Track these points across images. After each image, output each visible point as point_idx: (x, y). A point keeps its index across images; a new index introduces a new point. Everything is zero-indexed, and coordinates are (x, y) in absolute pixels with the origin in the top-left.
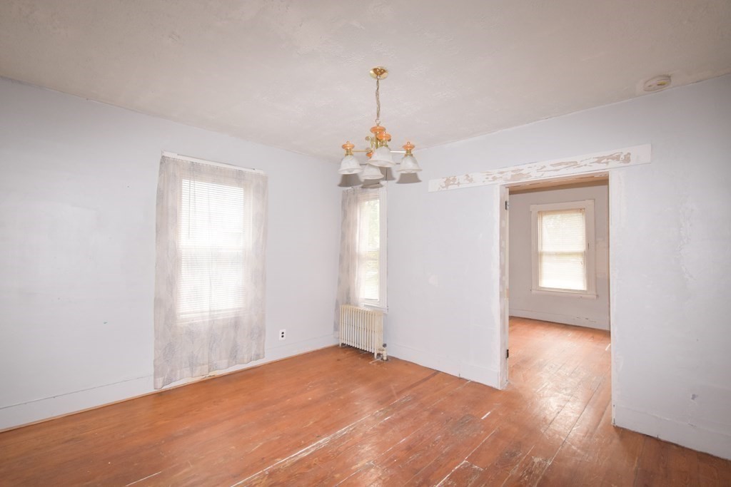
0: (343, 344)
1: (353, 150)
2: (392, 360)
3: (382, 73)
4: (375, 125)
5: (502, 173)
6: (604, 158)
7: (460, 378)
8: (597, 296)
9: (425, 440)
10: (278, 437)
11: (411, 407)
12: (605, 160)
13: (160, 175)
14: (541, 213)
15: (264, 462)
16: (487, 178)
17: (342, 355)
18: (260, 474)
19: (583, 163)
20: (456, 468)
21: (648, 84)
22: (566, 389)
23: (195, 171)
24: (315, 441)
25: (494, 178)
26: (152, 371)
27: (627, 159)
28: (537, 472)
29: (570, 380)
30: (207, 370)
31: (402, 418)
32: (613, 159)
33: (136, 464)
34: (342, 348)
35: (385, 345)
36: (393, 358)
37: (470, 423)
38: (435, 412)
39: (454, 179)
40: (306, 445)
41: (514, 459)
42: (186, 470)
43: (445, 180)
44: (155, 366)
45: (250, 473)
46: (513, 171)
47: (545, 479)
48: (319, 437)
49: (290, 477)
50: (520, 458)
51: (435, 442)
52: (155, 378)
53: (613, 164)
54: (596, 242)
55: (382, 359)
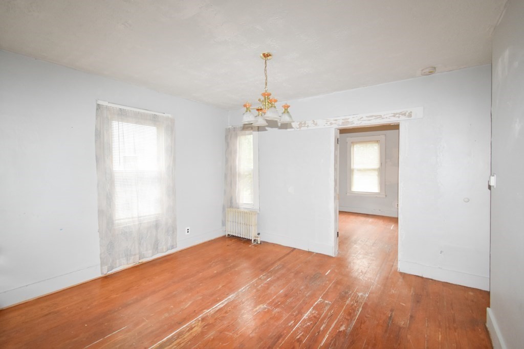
0: (229, 235)
1: (251, 107)
2: (263, 243)
3: (268, 56)
4: (264, 92)
5: (336, 120)
6: (397, 114)
7: (309, 252)
8: (386, 196)
9: (294, 290)
10: (201, 297)
11: (283, 271)
12: (398, 115)
13: (97, 119)
14: (353, 143)
15: (195, 313)
16: (327, 123)
17: (229, 242)
18: (195, 320)
19: (385, 117)
20: (316, 303)
21: (424, 71)
22: (371, 253)
23: (123, 115)
24: (226, 297)
25: (331, 124)
26: (99, 261)
27: (410, 115)
28: (361, 301)
29: (373, 248)
30: (138, 259)
31: (278, 279)
32: (402, 115)
33: (106, 324)
34: (228, 238)
35: (259, 234)
36: (264, 242)
37: (319, 277)
38: (297, 273)
39: (305, 123)
40: (220, 300)
41: (347, 295)
42: (143, 324)
43: (299, 123)
44: (101, 258)
45: (189, 320)
46: (343, 120)
47: (366, 304)
48: (228, 295)
49: (216, 319)
50: (350, 294)
51: (300, 291)
52: (101, 266)
53: (402, 118)
54: (386, 162)
55: (257, 243)
